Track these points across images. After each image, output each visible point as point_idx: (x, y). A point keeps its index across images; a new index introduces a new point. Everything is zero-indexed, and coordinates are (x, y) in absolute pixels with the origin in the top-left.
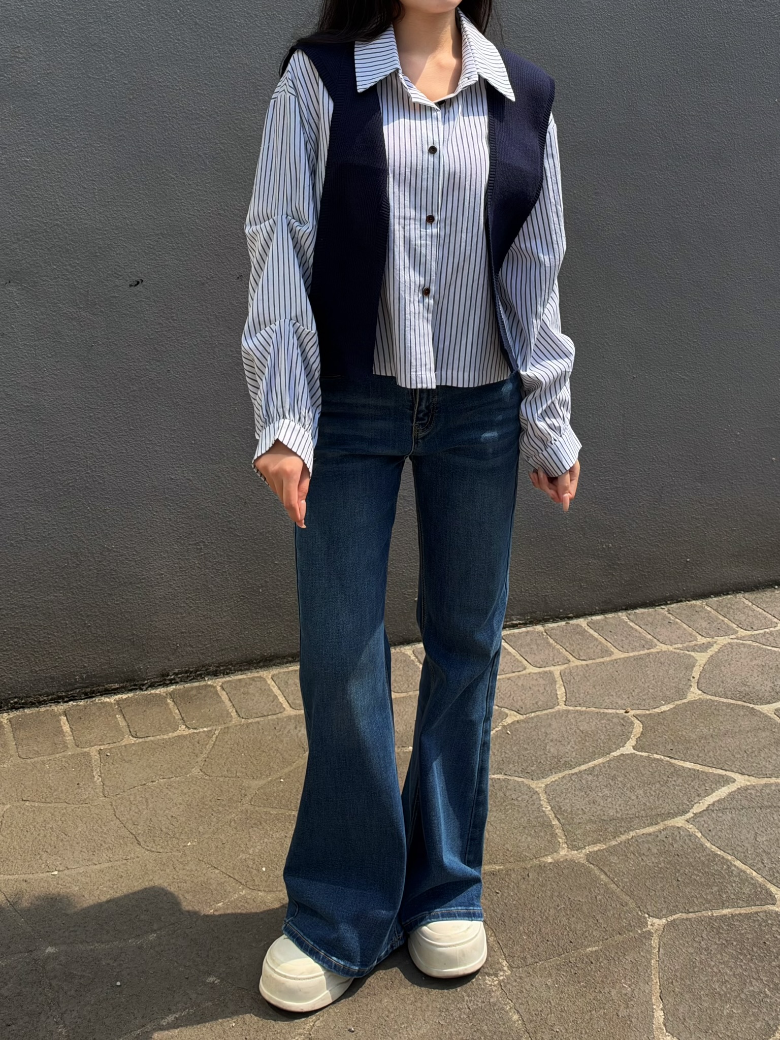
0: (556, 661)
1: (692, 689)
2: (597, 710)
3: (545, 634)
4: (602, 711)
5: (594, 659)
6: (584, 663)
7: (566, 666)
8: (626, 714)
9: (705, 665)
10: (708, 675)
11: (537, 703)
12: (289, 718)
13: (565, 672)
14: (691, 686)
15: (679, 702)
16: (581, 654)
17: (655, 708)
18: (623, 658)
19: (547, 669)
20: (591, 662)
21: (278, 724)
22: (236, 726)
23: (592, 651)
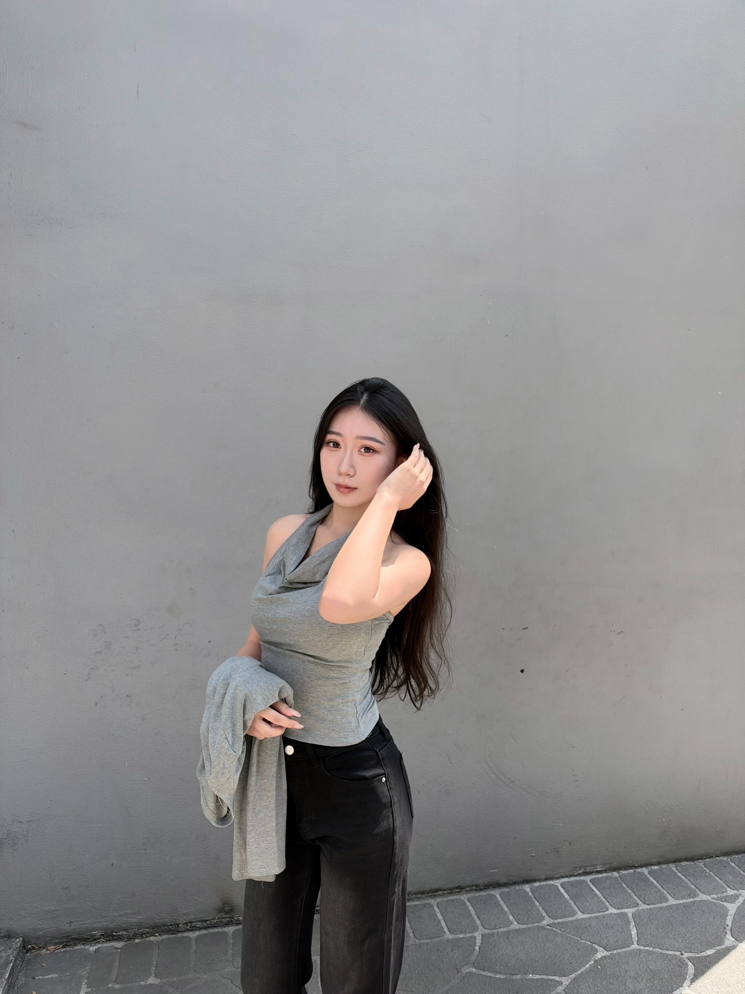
0: (629, 904)
1: (727, 936)
2: (660, 951)
3: (619, 879)
4: (664, 952)
5: (655, 904)
6: (648, 907)
7: (635, 909)
8: (682, 956)
9: (735, 915)
10: (737, 924)
11: (617, 941)
12: (448, 941)
13: (635, 915)
14: (726, 933)
15: (718, 948)
16: (646, 899)
17: (702, 952)
18: (676, 905)
19: (623, 911)
20: (653, 906)
21: (440, 946)
22: (413, 945)
23: (653, 896)
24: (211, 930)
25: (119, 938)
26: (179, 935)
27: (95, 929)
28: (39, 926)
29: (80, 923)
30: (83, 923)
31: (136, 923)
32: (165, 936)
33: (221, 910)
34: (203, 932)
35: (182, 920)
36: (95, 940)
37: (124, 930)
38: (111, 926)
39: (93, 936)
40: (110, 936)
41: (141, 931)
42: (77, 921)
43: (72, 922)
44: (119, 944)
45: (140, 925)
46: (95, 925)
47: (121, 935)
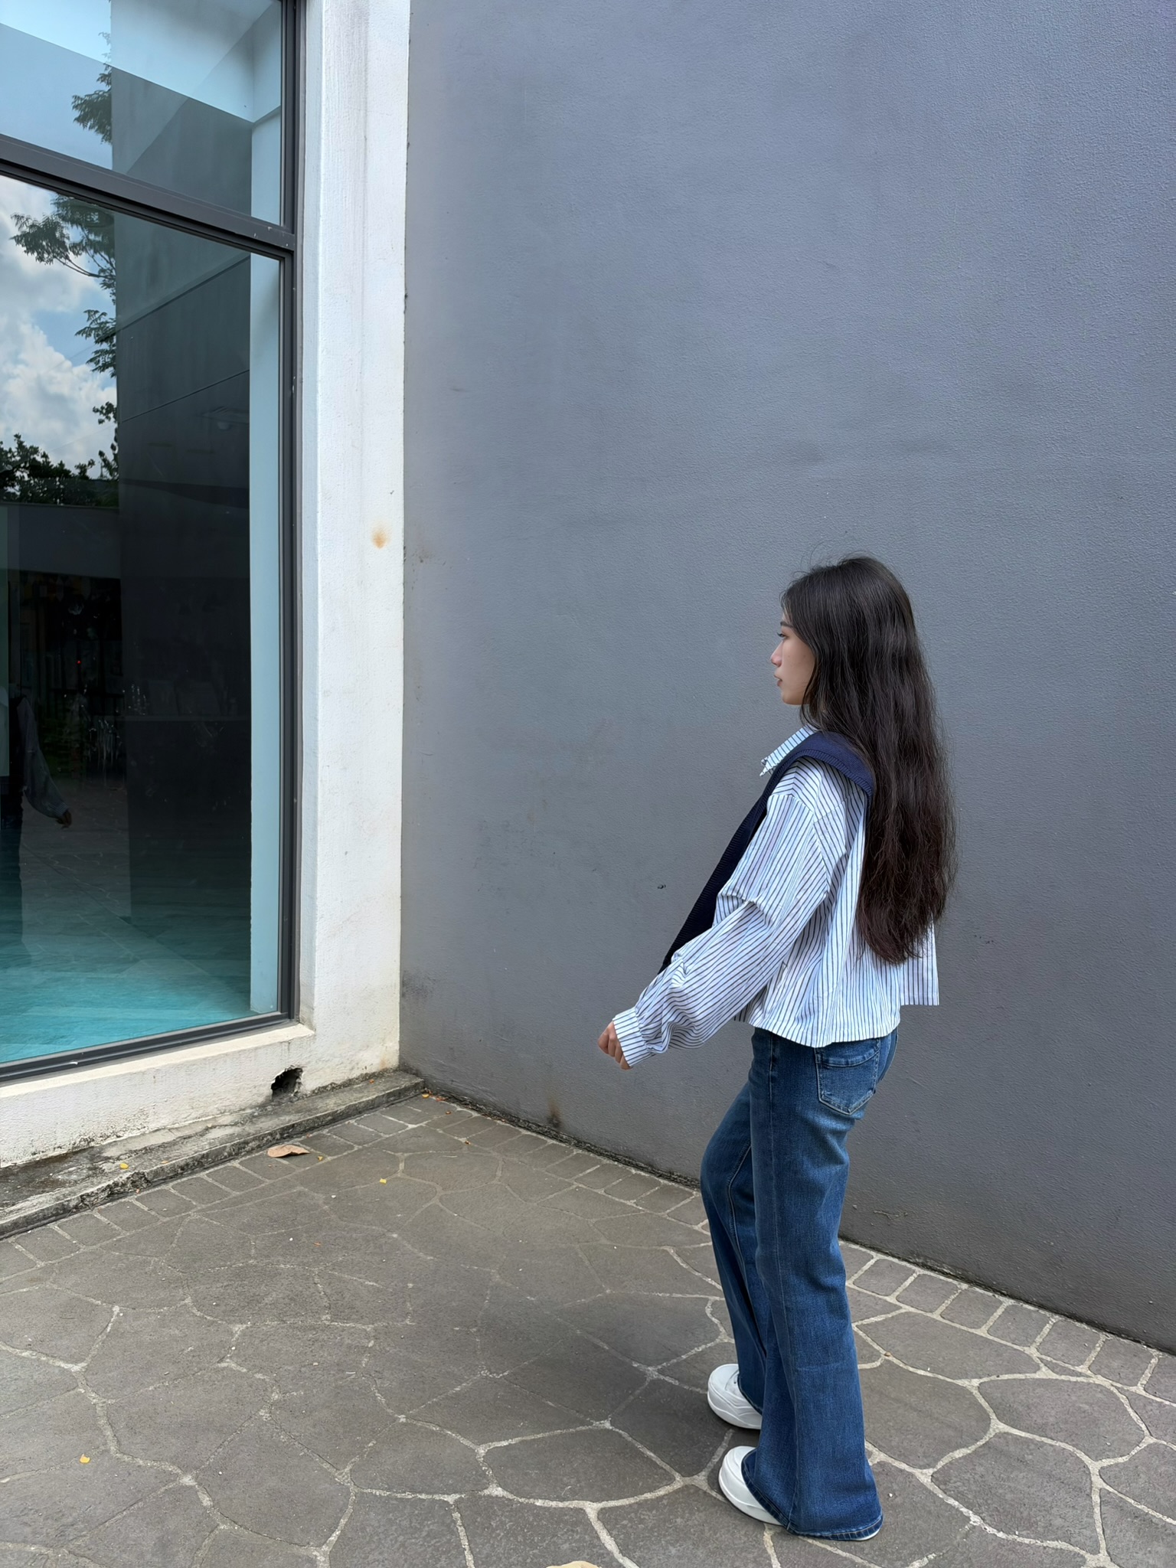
3: (960, 1291)
7: (921, 1312)
13: (909, 1314)
15: (942, 1377)
16: (953, 1314)
20: (946, 1321)
23: (968, 1318)
24: (540, 1136)
25: (479, 1110)
26: (517, 1128)
27: (466, 1095)
28: (434, 1074)
31: (489, 1101)
32: (508, 1125)
33: (550, 1121)
34: (534, 1134)
35: (523, 1116)
36: (466, 1104)
37: (485, 1105)
38: (477, 1097)
39: (465, 1100)
40: (474, 1105)
41: (495, 1112)
43: (453, 1081)
44: (475, 1114)
45: (492, 1105)
46: (467, 1091)
47: (481, 1109)
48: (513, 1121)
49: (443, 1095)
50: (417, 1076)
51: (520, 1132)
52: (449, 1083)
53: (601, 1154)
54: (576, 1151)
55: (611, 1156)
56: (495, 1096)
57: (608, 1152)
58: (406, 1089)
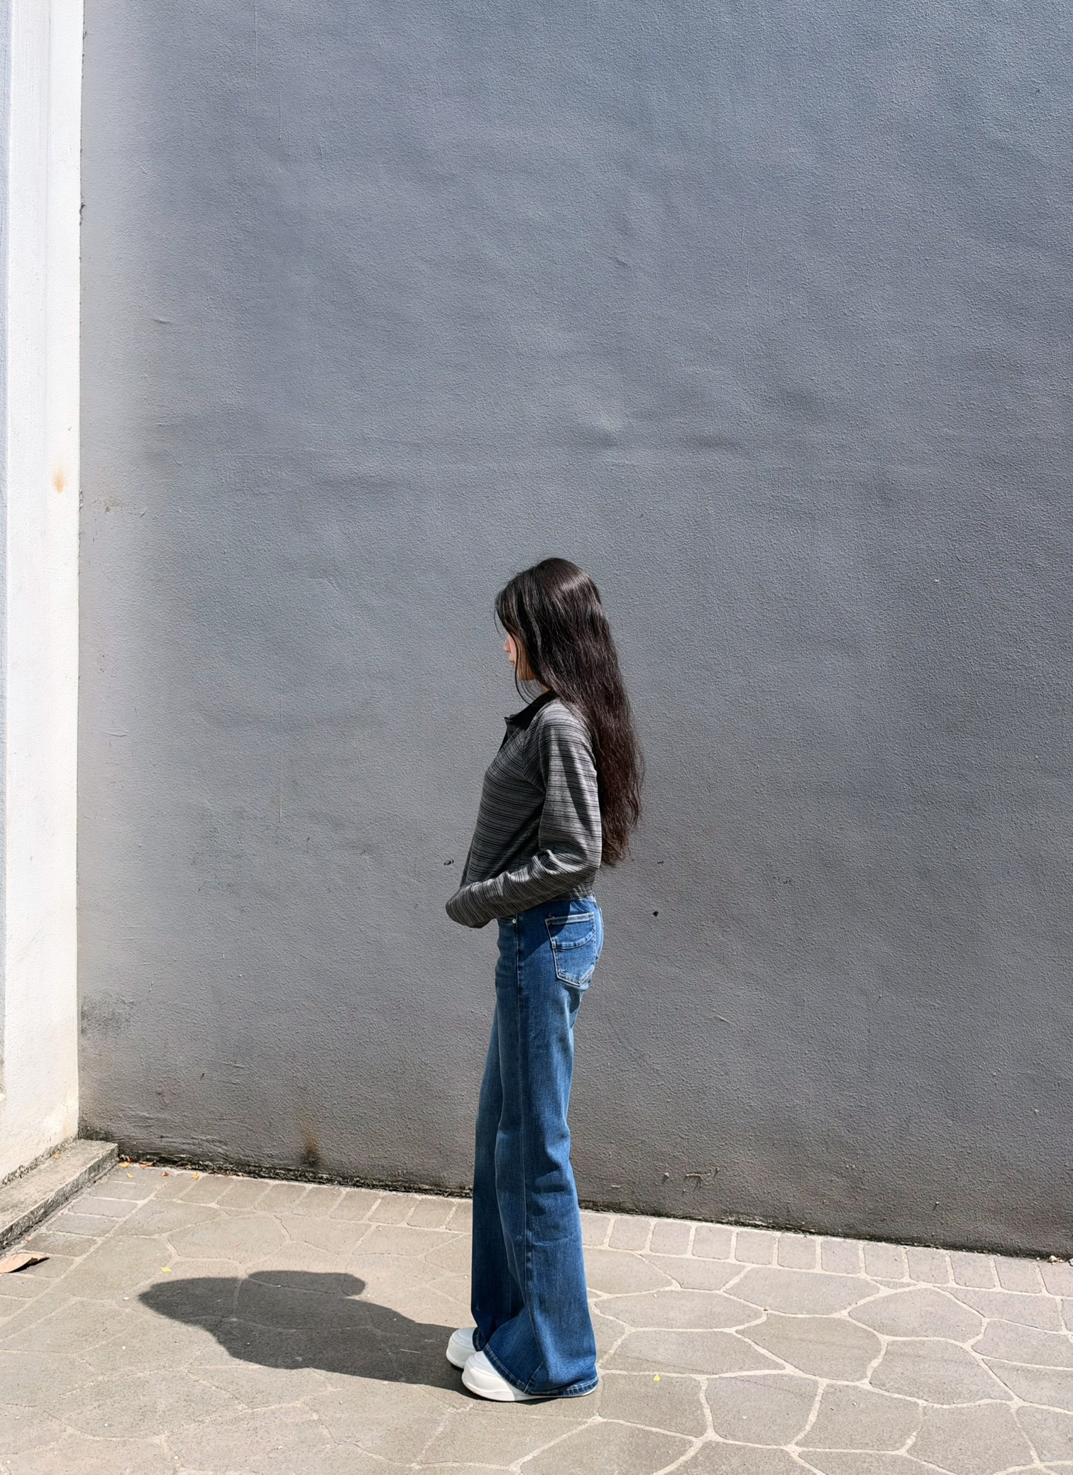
0: (758, 1260)
3: (777, 1240)
5: (791, 1268)
6: (780, 1268)
7: (762, 1266)
13: (754, 1270)
20: (787, 1269)
23: (799, 1261)
24: (292, 1183)
25: (202, 1168)
26: (261, 1180)
27: (183, 1151)
28: (134, 1134)
29: (171, 1140)
30: (174, 1140)
31: (222, 1154)
32: (247, 1178)
33: (305, 1161)
34: (284, 1182)
35: (266, 1164)
36: (182, 1165)
37: (211, 1160)
38: (199, 1151)
39: (182, 1159)
40: (195, 1162)
41: (226, 1165)
42: (167, 1137)
43: (162, 1137)
44: (201, 1175)
45: (226, 1159)
46: (186, 1147)
47: (207, 1166)
48: (254, 1172)
49: (148, 1160)
50: (107, 1141)
51: (267, 1184)
52: (157, 1141)
53: (374, 1187)
54: (345, 1190)
55: (387, 1185)
56: (226, 1145)
57: (383, 1181)
58: (104, 1160)
